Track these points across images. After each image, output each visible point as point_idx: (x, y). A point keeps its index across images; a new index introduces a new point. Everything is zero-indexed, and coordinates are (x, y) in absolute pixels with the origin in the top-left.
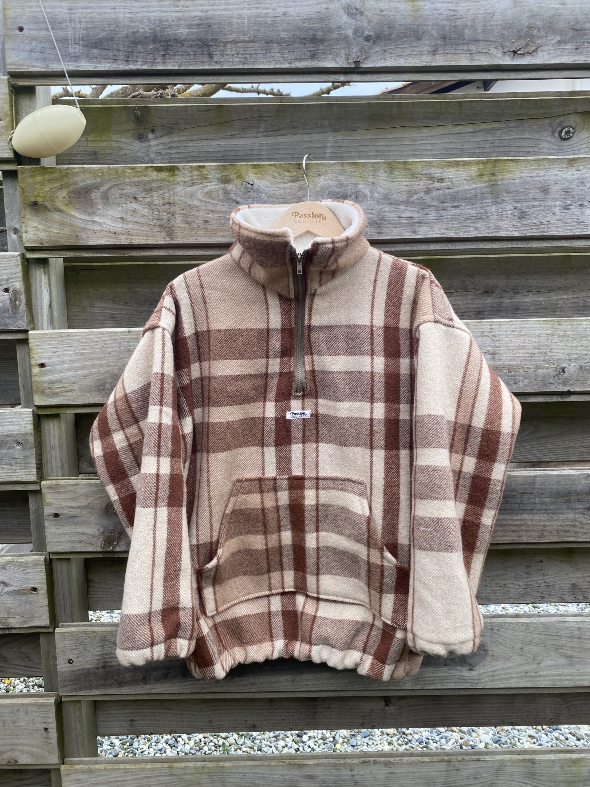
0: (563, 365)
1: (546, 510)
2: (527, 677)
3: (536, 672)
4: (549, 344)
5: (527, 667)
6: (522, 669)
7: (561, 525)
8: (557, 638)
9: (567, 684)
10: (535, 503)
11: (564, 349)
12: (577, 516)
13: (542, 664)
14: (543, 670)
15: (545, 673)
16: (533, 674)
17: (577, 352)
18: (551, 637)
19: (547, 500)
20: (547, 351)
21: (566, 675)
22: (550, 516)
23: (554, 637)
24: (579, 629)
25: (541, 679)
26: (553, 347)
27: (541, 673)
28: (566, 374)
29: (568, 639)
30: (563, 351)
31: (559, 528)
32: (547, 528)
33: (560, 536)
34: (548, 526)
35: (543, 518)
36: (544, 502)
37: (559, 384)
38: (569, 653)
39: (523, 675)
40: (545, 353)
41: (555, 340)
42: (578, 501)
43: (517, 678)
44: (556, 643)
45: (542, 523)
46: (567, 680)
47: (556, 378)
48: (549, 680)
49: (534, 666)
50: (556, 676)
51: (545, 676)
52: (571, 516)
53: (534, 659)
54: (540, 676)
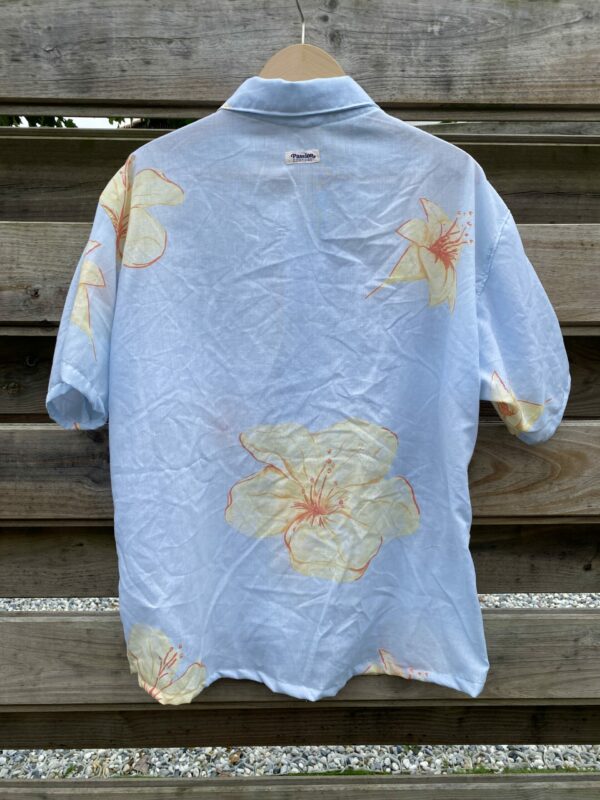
0: (37, 286)
1: (32, 477)
2: (21, 691)
3: (34, 685)
4: (16, 256)
5: (22, 678)
6: (15, 680)
7: (55, 498)
8: (61, 642)
9: (74, 700)
10: (16, 467)
11: (35, 264)
12: (74, 485)
13: (42, 675)
14: (44, 683)
15: (47, 685)
16: (31, 687)
17: (55, 269)
18: (52, 641)
19: (32, 464)
20: (14, 266)
21: (73, 689)
22: (38, 485)
23: (56, 642)
24: (88, 630)
25: (41, 693)
26: (20, 260)
27: (41, 686)
28: (41, 299)
29: (74, 644)
30: (34, 267)
31: (52, 500)
32: (35, 501)
33: (54, 512)
34: (38, 497)
35: (29, 488)
36: (28, 467)
37: (31, 312)
38: (77, 660)
39: (18, 688)
40: (11, 268)
41: (23, 252)
42: (73, 466)
43: (9, 692)
44: (58, 648)
45: (28, 494)
46: (75, 695)
47: (27, 303)
48: (51, 695)
49: (32, 677)
50: (59, 689)
51: (46, 689)
52: (66, 485)
53: (31, 669)
54: (39, 690)
